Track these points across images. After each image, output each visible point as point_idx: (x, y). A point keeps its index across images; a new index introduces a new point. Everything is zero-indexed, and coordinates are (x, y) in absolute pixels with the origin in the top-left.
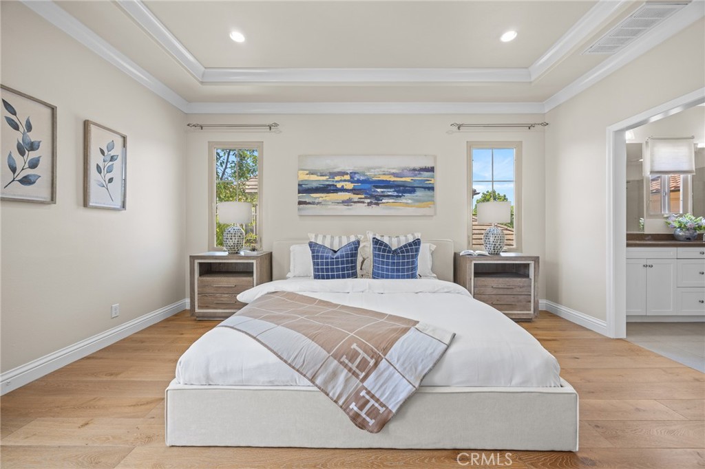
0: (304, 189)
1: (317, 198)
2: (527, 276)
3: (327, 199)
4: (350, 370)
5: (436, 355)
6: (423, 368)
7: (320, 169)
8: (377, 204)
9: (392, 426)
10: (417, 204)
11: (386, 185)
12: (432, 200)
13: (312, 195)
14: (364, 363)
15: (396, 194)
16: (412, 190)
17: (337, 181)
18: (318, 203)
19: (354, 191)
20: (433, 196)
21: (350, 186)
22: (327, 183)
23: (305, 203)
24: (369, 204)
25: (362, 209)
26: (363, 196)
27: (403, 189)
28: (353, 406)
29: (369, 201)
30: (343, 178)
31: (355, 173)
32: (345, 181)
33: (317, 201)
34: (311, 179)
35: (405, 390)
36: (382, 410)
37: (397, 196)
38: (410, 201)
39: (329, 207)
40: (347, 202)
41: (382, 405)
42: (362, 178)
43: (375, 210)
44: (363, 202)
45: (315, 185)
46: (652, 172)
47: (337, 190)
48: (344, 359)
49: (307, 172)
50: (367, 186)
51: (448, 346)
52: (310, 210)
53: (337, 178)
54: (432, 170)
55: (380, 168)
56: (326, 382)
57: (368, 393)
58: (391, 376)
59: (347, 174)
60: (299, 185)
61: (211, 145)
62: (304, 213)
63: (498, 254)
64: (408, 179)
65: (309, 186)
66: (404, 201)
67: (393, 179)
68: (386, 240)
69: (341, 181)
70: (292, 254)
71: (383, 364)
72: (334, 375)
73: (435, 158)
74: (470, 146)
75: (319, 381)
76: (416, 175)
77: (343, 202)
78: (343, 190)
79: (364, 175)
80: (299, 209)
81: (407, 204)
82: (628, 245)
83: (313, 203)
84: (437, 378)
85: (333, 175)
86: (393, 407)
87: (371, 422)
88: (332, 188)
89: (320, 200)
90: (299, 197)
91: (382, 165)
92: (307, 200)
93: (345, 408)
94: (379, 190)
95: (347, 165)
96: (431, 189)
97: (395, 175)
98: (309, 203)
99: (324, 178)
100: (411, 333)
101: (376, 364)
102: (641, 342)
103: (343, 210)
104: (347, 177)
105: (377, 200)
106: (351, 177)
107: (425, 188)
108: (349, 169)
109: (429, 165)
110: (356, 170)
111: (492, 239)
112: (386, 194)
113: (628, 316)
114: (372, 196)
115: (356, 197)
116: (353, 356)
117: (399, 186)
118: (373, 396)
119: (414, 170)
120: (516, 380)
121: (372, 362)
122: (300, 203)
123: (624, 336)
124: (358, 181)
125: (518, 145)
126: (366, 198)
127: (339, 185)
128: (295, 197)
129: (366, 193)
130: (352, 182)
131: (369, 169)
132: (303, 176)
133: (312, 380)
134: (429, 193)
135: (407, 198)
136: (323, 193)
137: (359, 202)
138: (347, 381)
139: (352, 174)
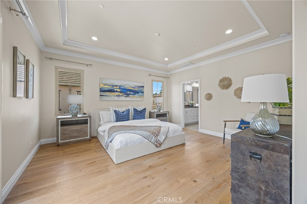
0: (102, 90)
1: (107, 94)
2: (167, 116)
3: (111, 94)
4: (155, 136)
5: (168, 130)
6: (166, 133)
7: (109, 83)
8: (128, 97)
9: (161, 146)
10: (139, 97)
11: (131, 91)
12: (143, 96)
13: (106, 93)
14: (157, 134)
15: (133, 94)
16: (138, 93)
17: (114, 88)
18: (108, 96)
19: (120, 92)
20: (143, 95)
21: (119, 90)
22: (111, 89)
23: (103, 96)
24: (125, 97)
25: (123, 98)
26: (123, 94)
27: (136, 92)
28: (156, 143)
29: (125, 95)
30: (117, 87)
31: (121, 86)
32: (117, 88)
33: (107, 95)
34: (105, 87)
35: (164, 137)
36: (160, 143)
37: (134, 94)
38: (137, 96)
39: (112, 97)
40: (118, 96)
41: (160, 142)
42: (123, 88)
43: (127, 99)
44: (123, 96)
45: (106, 89)
46: (186, 91)
47: (114, 92)
48: (154, 134)
49: (104, 84)
50: (124, 91)
51: (169, 129)
52: (105, 98)
53: (115, 87)
54: (143, 87)
55: (129, 85)
56: (151, 139)
57: (158, 140)
58: (161, 136)
59: (118, 86)
60: (100, 89)
61: (56, 68)
62: (102, 99)
63: (160, 111)
64: (137, 89)
65: (104, 89)
66: (136, 96)
67: (132, 89)
68: (137, 109)
69: (116, 88)
70: (100, 115)
71: (160, 133)
72: (152, 137)
73: (144, 83)
74: (152, 81)
75: (149, 140)
76: (139, 88)
77: (117, 96)
78: (117, 91)
79: (124, 87)
80: (100, 98)
81: (137, 97)
82: (185, 108)
83: (106, 96)
84: (168, 135)
85: (113, 86)
86: (162, 142)
87: (159, 145)
88: (113, 91)
89: (109, 95)
90: (100, 93)
91: (129, 84)
92: (104, 95)
93: (154, 144)
94: (128, 92)
95: (118, 83)
96: (143, 92)
97: (133, 87)
98: (104, 96)
99: (110, 87)
100: (162, 128)
101: (159, 134)
102: (187, 128)
103: (117, 98)
104: (118, 87)
105: (128, 95)
106: (120, 87)
107: (141, 92)
108: (119, 84)
109: (143, 85)
110: (121, 85)
111: (159, 107)
112: (131, 93)
113: (185, 123)
114: (126, 94)
115: (121, 94)
116: (155, 133)
117: (134, 91)
118: (159, 140)
119: (139, 86)
120: (178, 133)
121: (158, 134)
122: (101, 96)
123: (184, 127)
124: (122, 89)
125: (163, 82)
126: (124, 95)
127: (115, 90)
128: (98, 93)
129: (125, 93)
130: (120, 89)
131: (125, 85)
132: (102, 86)
133: (148, 140)
134: (142, 94)
135: (137, 95)
136: (110, 92)
137: (122, 96)
138: (155, 138)
139: (120, 86)
